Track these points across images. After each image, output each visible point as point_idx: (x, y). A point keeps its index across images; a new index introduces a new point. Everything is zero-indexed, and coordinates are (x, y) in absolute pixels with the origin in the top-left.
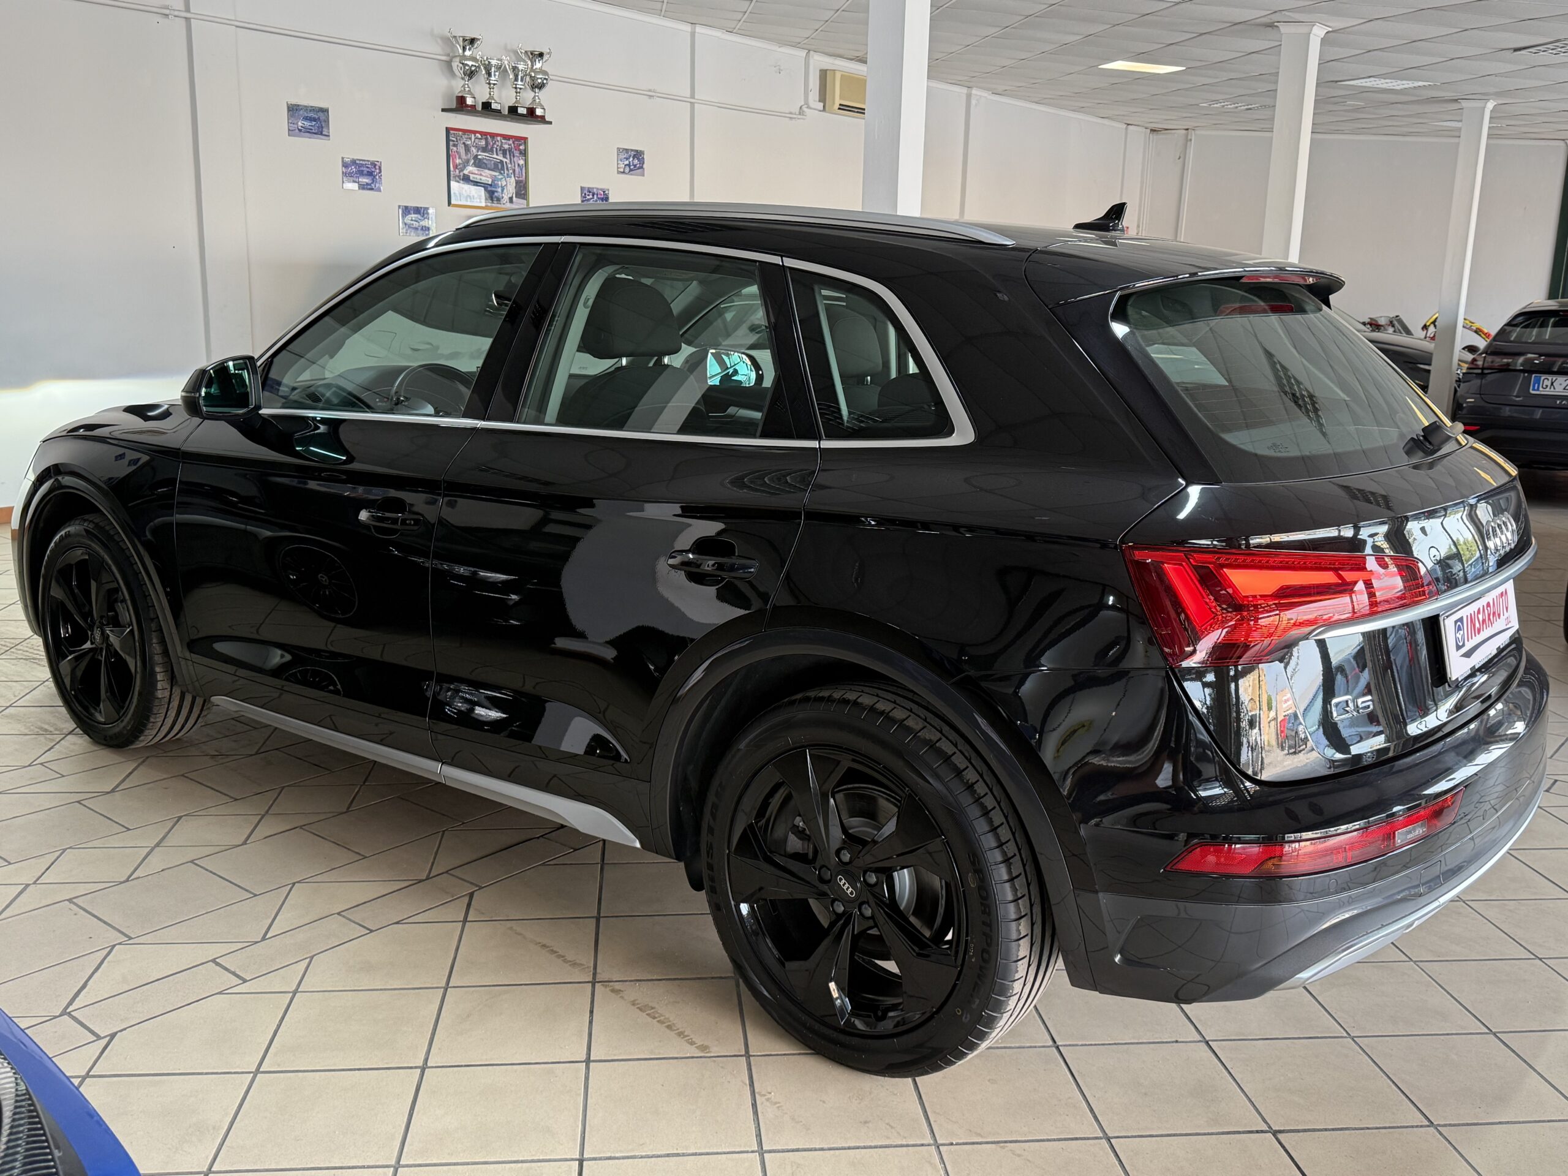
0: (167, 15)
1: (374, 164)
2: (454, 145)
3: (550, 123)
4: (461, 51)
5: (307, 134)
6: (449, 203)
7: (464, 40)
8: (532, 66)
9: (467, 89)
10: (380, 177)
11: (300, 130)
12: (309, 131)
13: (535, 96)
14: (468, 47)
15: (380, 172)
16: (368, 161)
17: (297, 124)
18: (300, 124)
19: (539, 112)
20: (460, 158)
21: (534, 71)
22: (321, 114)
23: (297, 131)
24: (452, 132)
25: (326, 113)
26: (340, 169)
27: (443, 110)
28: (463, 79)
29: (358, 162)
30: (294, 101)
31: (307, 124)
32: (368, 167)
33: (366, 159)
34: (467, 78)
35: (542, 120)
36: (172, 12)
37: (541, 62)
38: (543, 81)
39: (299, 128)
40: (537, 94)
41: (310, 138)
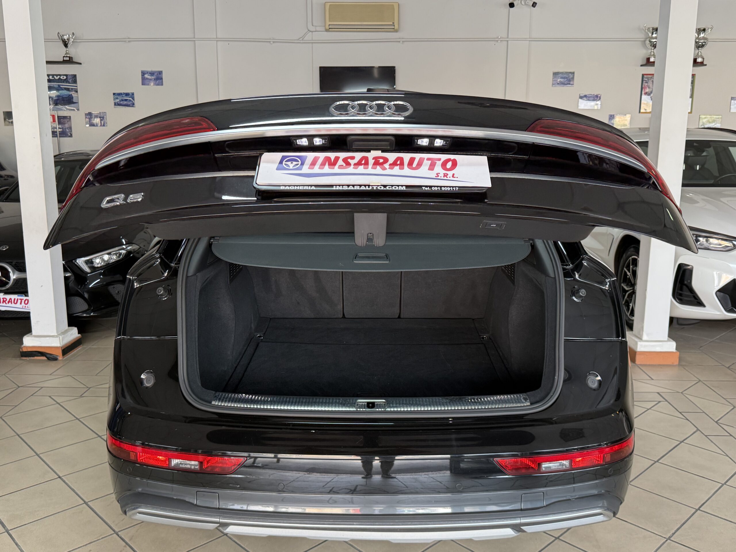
0: (497, 41)
1: (597, 96)
2: (646, 82)
3: (706, 65)
4: (650, 35)
5: (562, 85)
6: (640, 112)
7: (653, 29)
8: (699, 36)
9: (652, 54)
11: (558, 84)
13: (698, 53)
14: (654, 33)
15: (600, 99)
17: (557, 80)
19: (700, 60)
20: (649, 88)
21: (700, 39)
22: (571, 76)
23: (557, 84)
24: (645, 76)
25: (573, 75)
27: (641, 66)
28: (652, 49)
29: (588, 96)
30: (556, 71)
31: (562, 80)
32: (593, 98)
33: (593, 94)
34: (653, 48)
35: (702, 64)
36: (499, 39)
37: (704, 34)
38: (702, 43)
39: (558, 82)
40: (700, 51)
41: (563, 86)
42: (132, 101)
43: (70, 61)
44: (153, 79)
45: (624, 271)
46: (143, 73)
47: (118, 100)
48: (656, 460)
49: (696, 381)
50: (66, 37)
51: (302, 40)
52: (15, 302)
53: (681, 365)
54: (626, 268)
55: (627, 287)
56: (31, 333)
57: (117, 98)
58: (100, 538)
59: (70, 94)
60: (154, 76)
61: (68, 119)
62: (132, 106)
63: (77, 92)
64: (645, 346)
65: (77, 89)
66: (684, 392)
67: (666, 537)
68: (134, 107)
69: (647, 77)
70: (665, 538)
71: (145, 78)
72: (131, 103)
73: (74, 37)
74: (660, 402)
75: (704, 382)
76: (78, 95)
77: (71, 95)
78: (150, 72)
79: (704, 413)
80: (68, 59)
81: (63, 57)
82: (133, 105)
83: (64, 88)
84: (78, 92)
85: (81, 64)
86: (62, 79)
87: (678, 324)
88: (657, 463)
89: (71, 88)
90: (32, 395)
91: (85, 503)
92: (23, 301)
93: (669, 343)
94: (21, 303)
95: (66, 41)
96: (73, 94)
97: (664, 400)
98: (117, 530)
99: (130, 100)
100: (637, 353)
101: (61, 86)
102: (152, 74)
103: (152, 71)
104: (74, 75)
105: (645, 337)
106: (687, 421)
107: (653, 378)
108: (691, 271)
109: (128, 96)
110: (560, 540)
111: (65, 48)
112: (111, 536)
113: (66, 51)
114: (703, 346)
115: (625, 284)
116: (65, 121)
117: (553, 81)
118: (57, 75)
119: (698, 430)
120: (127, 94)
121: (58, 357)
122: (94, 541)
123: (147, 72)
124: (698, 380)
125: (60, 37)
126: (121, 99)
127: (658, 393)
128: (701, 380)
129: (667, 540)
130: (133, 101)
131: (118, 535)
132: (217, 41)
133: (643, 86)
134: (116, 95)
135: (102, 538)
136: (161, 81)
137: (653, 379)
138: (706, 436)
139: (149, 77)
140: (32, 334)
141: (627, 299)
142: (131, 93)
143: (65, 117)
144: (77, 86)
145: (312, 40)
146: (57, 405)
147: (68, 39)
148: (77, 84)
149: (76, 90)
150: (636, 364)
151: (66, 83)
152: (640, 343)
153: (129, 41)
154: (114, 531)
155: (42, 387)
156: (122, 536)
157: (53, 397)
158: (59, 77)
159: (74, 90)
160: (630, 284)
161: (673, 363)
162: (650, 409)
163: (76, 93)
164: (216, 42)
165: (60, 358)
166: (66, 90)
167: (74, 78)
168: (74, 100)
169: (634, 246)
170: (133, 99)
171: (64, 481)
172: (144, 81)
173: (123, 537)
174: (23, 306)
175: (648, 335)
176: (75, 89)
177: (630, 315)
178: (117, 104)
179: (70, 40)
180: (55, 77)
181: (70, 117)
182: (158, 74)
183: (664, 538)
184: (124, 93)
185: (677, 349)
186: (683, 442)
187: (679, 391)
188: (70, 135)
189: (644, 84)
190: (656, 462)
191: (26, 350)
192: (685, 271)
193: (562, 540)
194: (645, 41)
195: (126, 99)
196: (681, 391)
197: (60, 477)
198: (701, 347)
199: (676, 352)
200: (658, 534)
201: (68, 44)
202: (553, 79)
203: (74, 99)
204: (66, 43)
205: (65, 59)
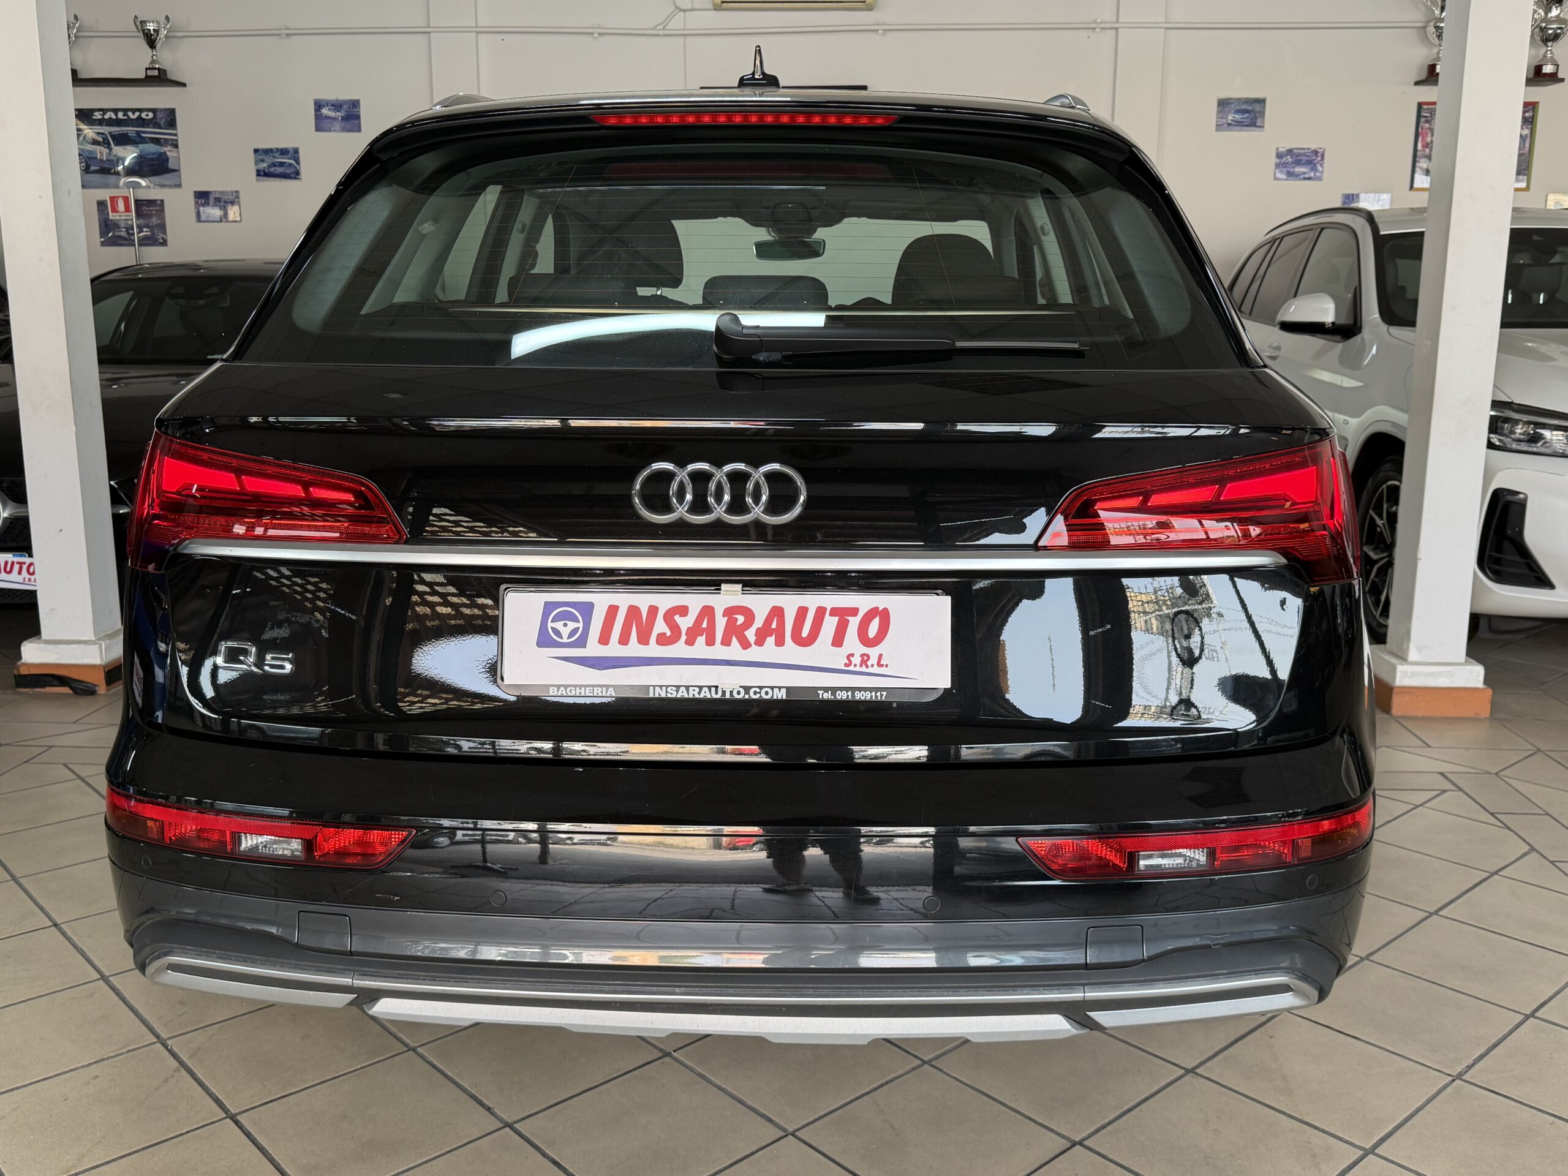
0: (1094, 29)
1: (1316, 152)
2: (1427, 122)
3: (1562, 80)
4: (1437, 12)
5: (1237, 128)
6: (1411, 187)
8: (1545, 15)
9: (1441, 55)
10: (1321, 165)
11: (1229, 124)
12: (1240, 124)
13: (1546, 52)
15: (1323, 159)
16: (1309, 149)
17: (1226, 118)
18: (1230, 117)
19: (1548, 69)
21: (1548, 21)
22: (1257, 107)
23: (1226, 125)
24: (1425, 107)
25: (1262, 104)
26: (1274, 160)
27: (1417, 83)
28: (1440, 45)
29: (1295, 151)
30: (1226, 95)
31: (1238, 117)
32: (1308, 156)
33: (1306, 147)
35: (1554, 78)
36: (1099, 26)
37: (1559, 8)
38: (1555, 31)
39: (1229, 122)
40: (1549, 48)
41: (1240, 131)
42: (295, 167)
43: (158, 78)
44: (340, 118)
45: (1369, 516)
46: (319, 105)
47: (265, 165)
48: (1432, 911)
49: (1530, 750)
50: (151, 27)
51: (663, 29)
52: (8, 569)
53: (1495, 719)
54: (1373, 509)
55: (1377, 554)
56: (38, 636)
57: (263, 161)
58: (124, 1051)
59: (162, 151)
60: (342, 111)
61: (157, 205)
62: (295, 178)
63: (176, 146)
64: (1413, 675)
65: (177, 140)
66: (1501, 773)
67: (1452, 1074)
68: (298, 179)
69: (1428, 109)
70: (1449, 1075)
71: (322, 115)
72: (292, 170)
73: (168, 26)
74: (1444, 791)
75: (1548, 753)
76: (179, 154)
77: (165, 153)
78: (333, 103)
79: (1547, 817)
80: (156, 73)
81: (147, 69)
82: (295, 175)
83: (149, 138)
84: (180, 146)
85: (184, 85)
86: (143, 120)
87: (1491, 630)
88: (1435, 917)
89: (165, 139)
90: (26, 762)
91: (104, 978)
92: (25, 567)
93: (1468, 667)
94: (20, 572)
95: (152, 35)
96: (168, 150)
97: (1454, 788)
98: (164, 1035)
99: (291, 165)
100: (1395, 690)
101: (143, 135)
102: (337, 106)
103: (337, 101)
104: (169, 109)
105: (1413, 655)
106: (1508, 831)
107: (1429, 743)
108: (1522, 506)
109: (285, 156)
110: (1197, 1074)
111: (151, 50)
112: (148, 1048)
113: (152, 57)
114: (1547, 682)
115: (1372, 547)
116: (151, 211)
117: (1217, 118)
118: (134, 111)
119: (1533, 849)
120: (284, 152)
121: (97, 688)
122: (108, 1058)
123: (327, 104)
124: (1533, 748)
125: (140, 26)
126: (272, 161)
127: (1442, 774)
128: (1543, 749)
129: (1454, 1080)
130: (296, 165)
131: (166, 1046)
132: (478, 33)
133: (1420, 130)
134: (260, 155)
135: (127, 1052)
136: (357, 122)
137: (1429, 746)
138: (1552, 862)
139: (332, 114)
140: (41, 637)
141: (1376, 580)
142: (293, 148)
143: (151, 203)
144: (175, 135)
145: (685, 30)
146: (79, 781)
147: (157, 31)
148: (176, 129)
149: (174, 142)
150: (1391, 715)
151: (154, 128)
152: (1401, 668)
153: (287, 35)
154: (157, 1036)
155: (51, 747)
156: (173, 1047)
157: (70, 766)
158: (137, 114)
159: (170, 142)
160: (1382, 546)
161: (1477, 714)
162: (1421, 805)
163: (175, 149)
164: (475, 34)
165: (102, 689)
166: (153, 143)
167: (169, 118)
168: (171, 165)
169: (1392, 457)
170: (297, 161)
171: (64, 934)
172: (321, 123)
173: (175, 1049)
174: (24, 578)
175: (1420, 649)
176: (172, 140)
177: (1381, 615)
178: (262, 173)
179: (160, 33)
180: (130, 114)
181: (162, 201)
182: (349, 107)
183: (1446, 1076)
184: (277, 149)
185: (1486, 681)
186: (1496, 873)
187: (1488, 769)
188: (161, 241)
189: (1421, 124)
190: (1431, 914)
191: (27, 673)
192: (1508, 504)
193: (1201, 1076)
194: (1425, 28)
195: (281, 162)
196: (1494, 771)
197: (56, 925)
198: (1543, 684)
199: (1484, 689)
200: (1433, 1067)
201: (156, 39)
202: (1218, 114)
203: (170, 162)
204: (151, 39)
205: (150, 73)
